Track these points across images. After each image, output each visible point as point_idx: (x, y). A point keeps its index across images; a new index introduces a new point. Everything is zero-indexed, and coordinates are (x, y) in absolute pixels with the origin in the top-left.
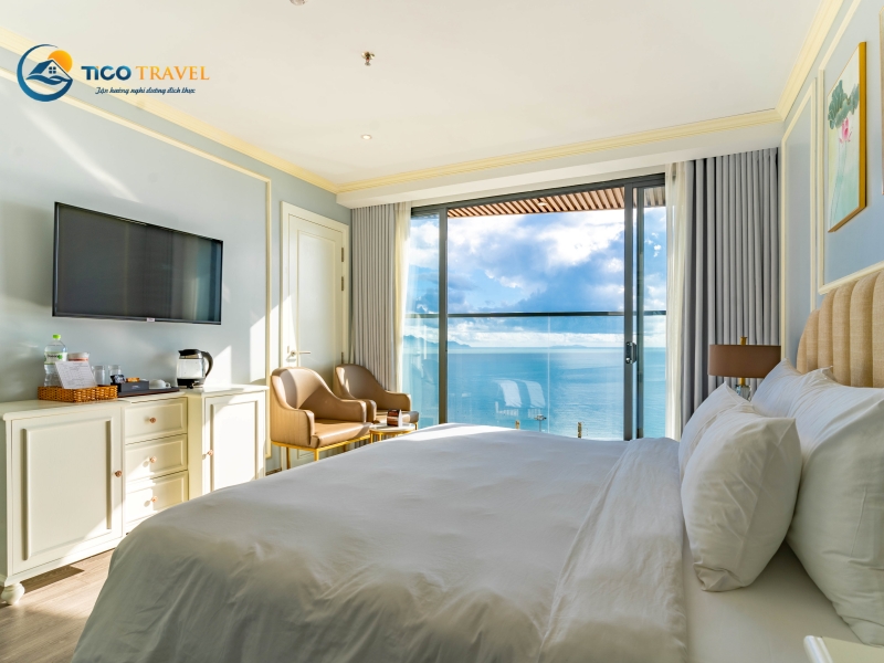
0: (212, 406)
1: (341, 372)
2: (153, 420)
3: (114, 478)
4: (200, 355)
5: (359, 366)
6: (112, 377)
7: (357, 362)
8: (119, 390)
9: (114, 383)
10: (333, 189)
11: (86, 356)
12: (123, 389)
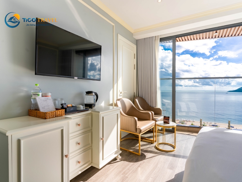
0: (103, 117)
1: (137, 100)
2: (79, 125)
3: (65, 158)
4: (94, 94)
5: (140, 97)
6: (62, 104)
7: (140, 96)
8: (66, 111)
9: (63, 108)
10: (132, 31)
11: (50, 94)
12: (67, 110)
